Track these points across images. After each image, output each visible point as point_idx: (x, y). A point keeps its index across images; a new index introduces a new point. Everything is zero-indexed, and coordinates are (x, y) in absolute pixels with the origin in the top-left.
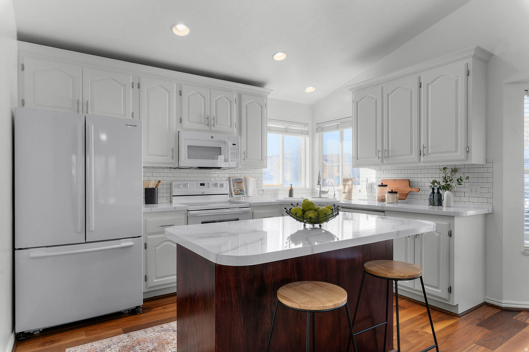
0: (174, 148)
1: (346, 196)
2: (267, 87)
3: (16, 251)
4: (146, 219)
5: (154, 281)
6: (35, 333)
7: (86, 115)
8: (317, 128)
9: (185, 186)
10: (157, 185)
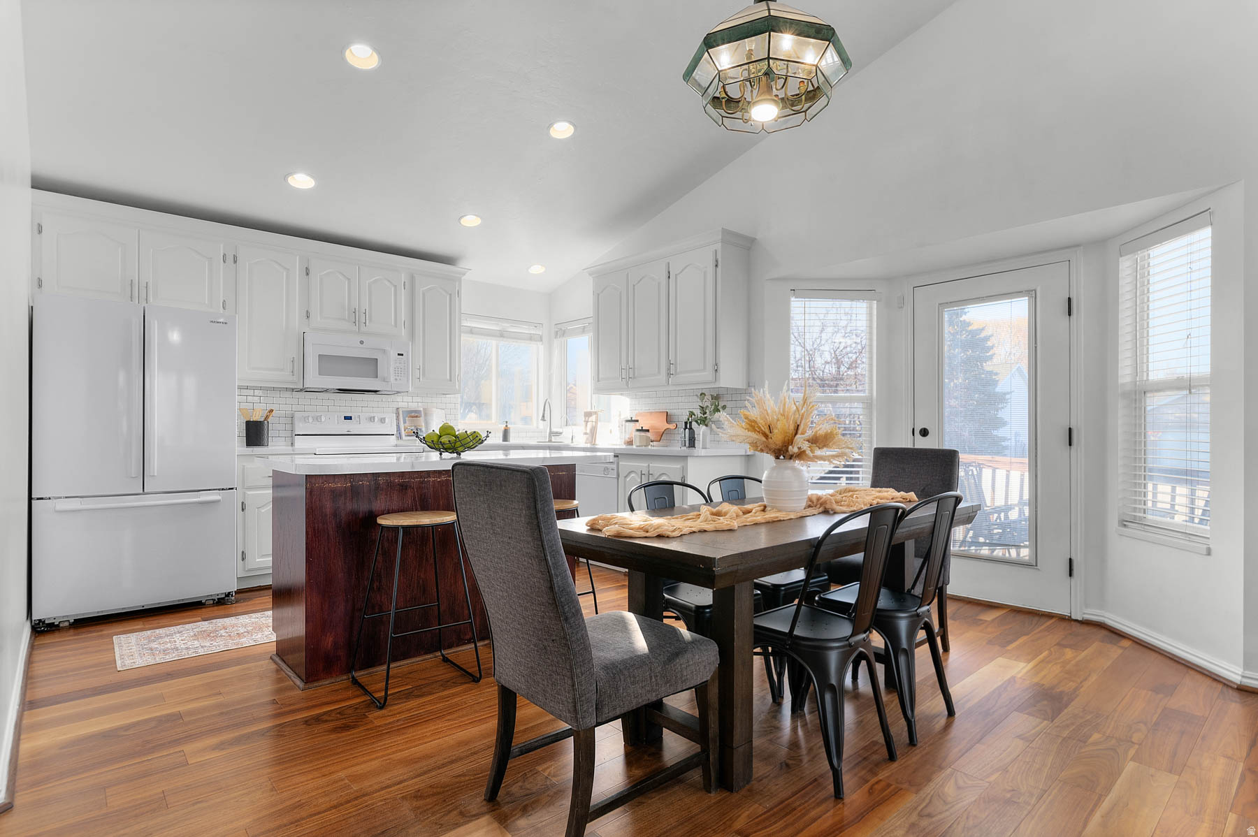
0: (295, 359)
1: (587, 439)
2: (463, 265)
3: (33, 501)
4: (244, 466)
5: (258, 560)
6: (61, 625)
7: (146, 305)
8: (557, 331)
9: (318, 419)
10: (267, 417)
